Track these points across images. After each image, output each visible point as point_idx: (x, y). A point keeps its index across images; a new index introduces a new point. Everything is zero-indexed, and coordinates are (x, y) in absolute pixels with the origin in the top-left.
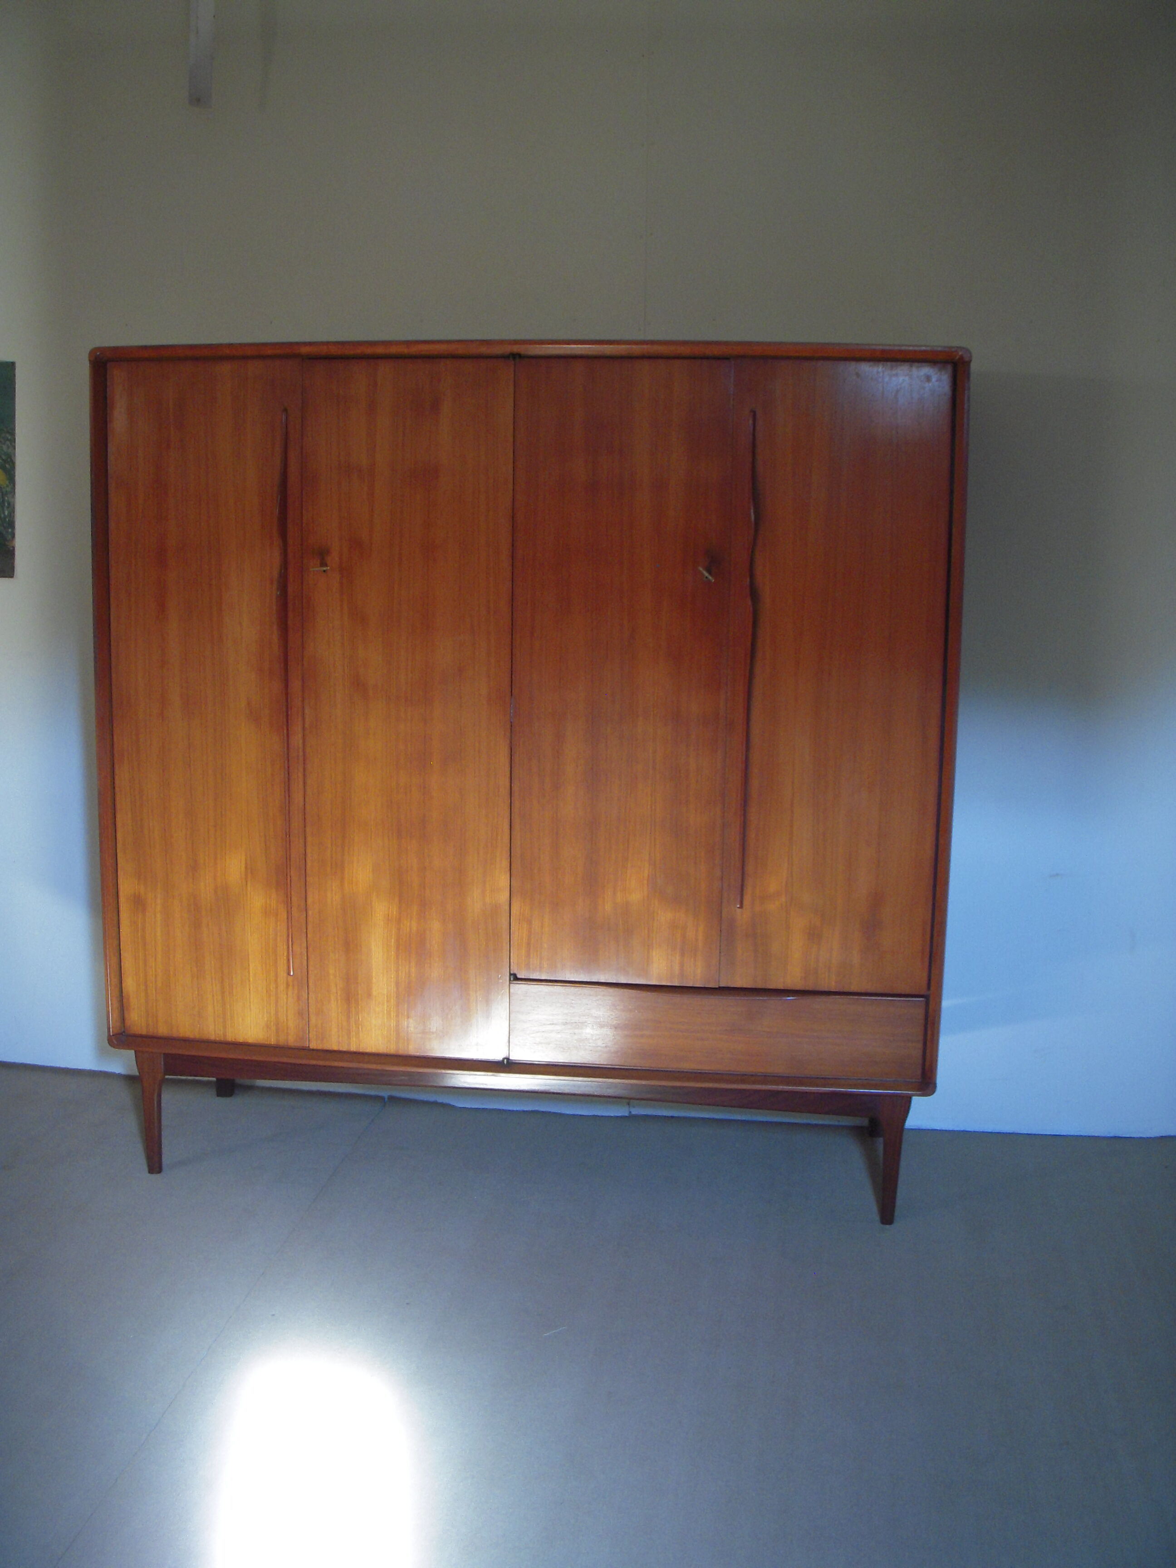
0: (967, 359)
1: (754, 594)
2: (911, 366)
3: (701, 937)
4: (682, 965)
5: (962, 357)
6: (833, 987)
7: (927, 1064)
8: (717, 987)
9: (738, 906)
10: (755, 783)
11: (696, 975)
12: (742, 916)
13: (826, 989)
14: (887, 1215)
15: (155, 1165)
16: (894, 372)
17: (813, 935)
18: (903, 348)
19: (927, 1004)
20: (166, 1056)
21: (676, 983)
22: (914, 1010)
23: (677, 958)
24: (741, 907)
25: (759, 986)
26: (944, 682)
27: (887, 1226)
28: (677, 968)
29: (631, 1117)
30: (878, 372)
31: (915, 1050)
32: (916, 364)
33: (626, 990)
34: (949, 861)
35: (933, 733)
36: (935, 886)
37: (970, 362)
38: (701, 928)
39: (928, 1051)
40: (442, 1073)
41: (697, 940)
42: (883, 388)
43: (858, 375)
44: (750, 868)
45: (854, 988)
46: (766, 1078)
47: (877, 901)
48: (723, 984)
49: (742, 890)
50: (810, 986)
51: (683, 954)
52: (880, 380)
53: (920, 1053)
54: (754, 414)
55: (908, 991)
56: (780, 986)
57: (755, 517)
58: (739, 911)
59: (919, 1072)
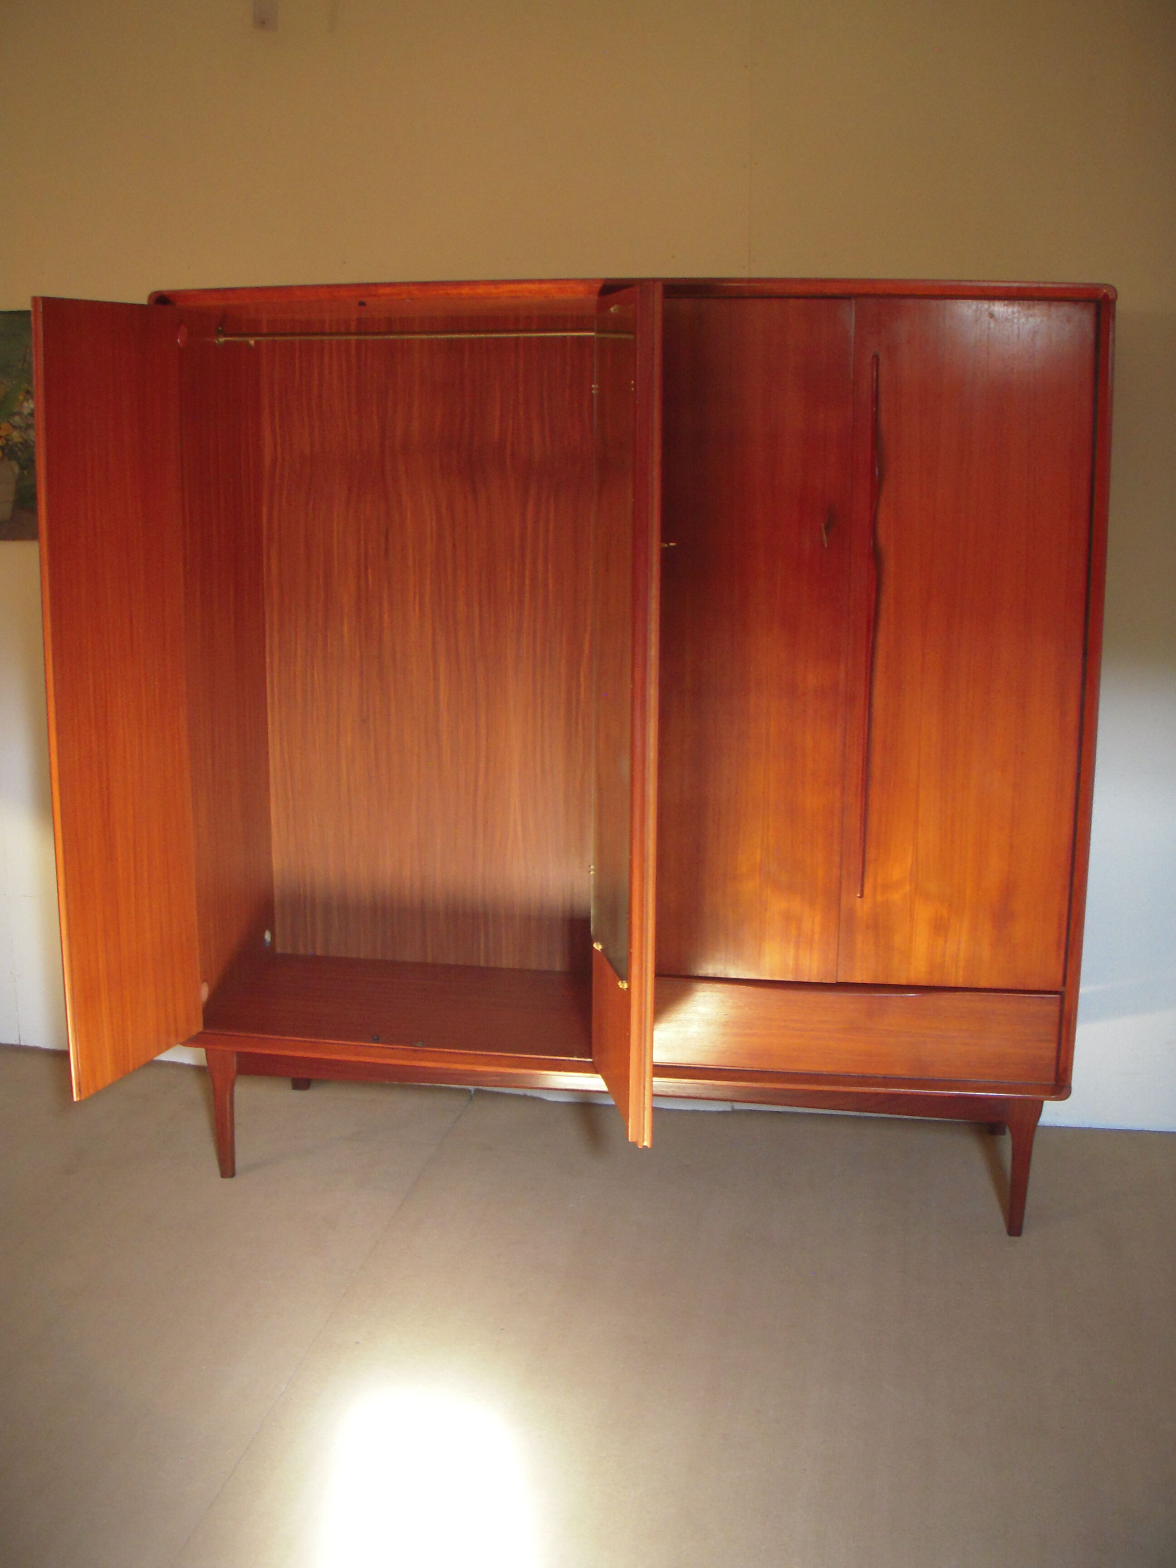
0: (1111, 297)
1: (876, 557)
2: (1050, 306)
3: (817, 929)
4: (796, 958)
5: (1106, 296)
6: (960, 983)
7: (1061, 1066)
8: (835, 982)
9: (859, 895)
10: (877, 760)
11: (812, 969)
12: (863, 907)
13: (953, 985)
14: (1015, 1227)
15: (227, 1168)
16: (1030, 312)
17: (940, 927)
18: (1042, 285)
19: (1062, 1001)
20: (240, 1055)
21: (790, 978)
22: (1048, 1007)
23: (792, 951)
24: (861, 896)
25: (880, 981)
26: (1085, 654)
27: (1016, 1239)
28: (791, 962)
29: (734, 1112)
30: (1013, 313)
31: (1048, 1051)
32: (1056, 303)
33: (735, 986)
34: (1089, 845)
35: (1072, 706)
36: (1072, 873)
37: (1114, 301)
38: (818, 919)
39: (1062, 1052)
40: (537, 1074)
41: (813, 932)
42: (1018, 328)
43: (992, 315)
44: (871, 854)
45: (983, 984)
46: (886, 1081)
47: (1008, 890)
48: (841, 979)
49: (863, 880)
50: (936, 982)
51: (797, 947)
52: (1015, 321)
53: (1054, 1054)
54: (876, 357)
55: (1042, 987)
56: (903, 982)
57: (879, 472)
58: (859, 900)
59: (1053, 1074)
